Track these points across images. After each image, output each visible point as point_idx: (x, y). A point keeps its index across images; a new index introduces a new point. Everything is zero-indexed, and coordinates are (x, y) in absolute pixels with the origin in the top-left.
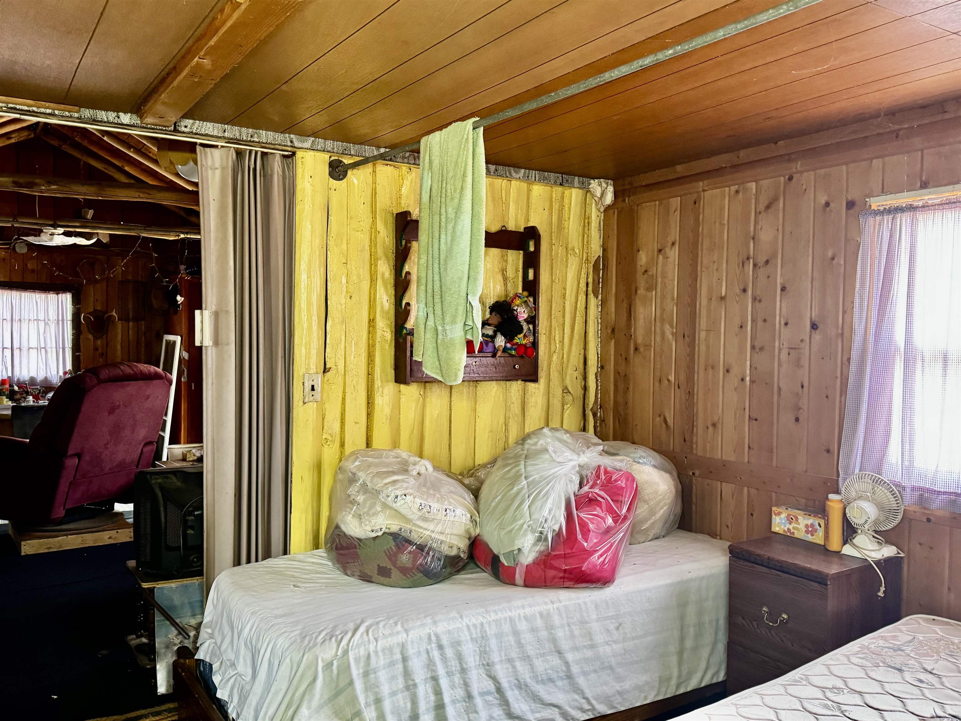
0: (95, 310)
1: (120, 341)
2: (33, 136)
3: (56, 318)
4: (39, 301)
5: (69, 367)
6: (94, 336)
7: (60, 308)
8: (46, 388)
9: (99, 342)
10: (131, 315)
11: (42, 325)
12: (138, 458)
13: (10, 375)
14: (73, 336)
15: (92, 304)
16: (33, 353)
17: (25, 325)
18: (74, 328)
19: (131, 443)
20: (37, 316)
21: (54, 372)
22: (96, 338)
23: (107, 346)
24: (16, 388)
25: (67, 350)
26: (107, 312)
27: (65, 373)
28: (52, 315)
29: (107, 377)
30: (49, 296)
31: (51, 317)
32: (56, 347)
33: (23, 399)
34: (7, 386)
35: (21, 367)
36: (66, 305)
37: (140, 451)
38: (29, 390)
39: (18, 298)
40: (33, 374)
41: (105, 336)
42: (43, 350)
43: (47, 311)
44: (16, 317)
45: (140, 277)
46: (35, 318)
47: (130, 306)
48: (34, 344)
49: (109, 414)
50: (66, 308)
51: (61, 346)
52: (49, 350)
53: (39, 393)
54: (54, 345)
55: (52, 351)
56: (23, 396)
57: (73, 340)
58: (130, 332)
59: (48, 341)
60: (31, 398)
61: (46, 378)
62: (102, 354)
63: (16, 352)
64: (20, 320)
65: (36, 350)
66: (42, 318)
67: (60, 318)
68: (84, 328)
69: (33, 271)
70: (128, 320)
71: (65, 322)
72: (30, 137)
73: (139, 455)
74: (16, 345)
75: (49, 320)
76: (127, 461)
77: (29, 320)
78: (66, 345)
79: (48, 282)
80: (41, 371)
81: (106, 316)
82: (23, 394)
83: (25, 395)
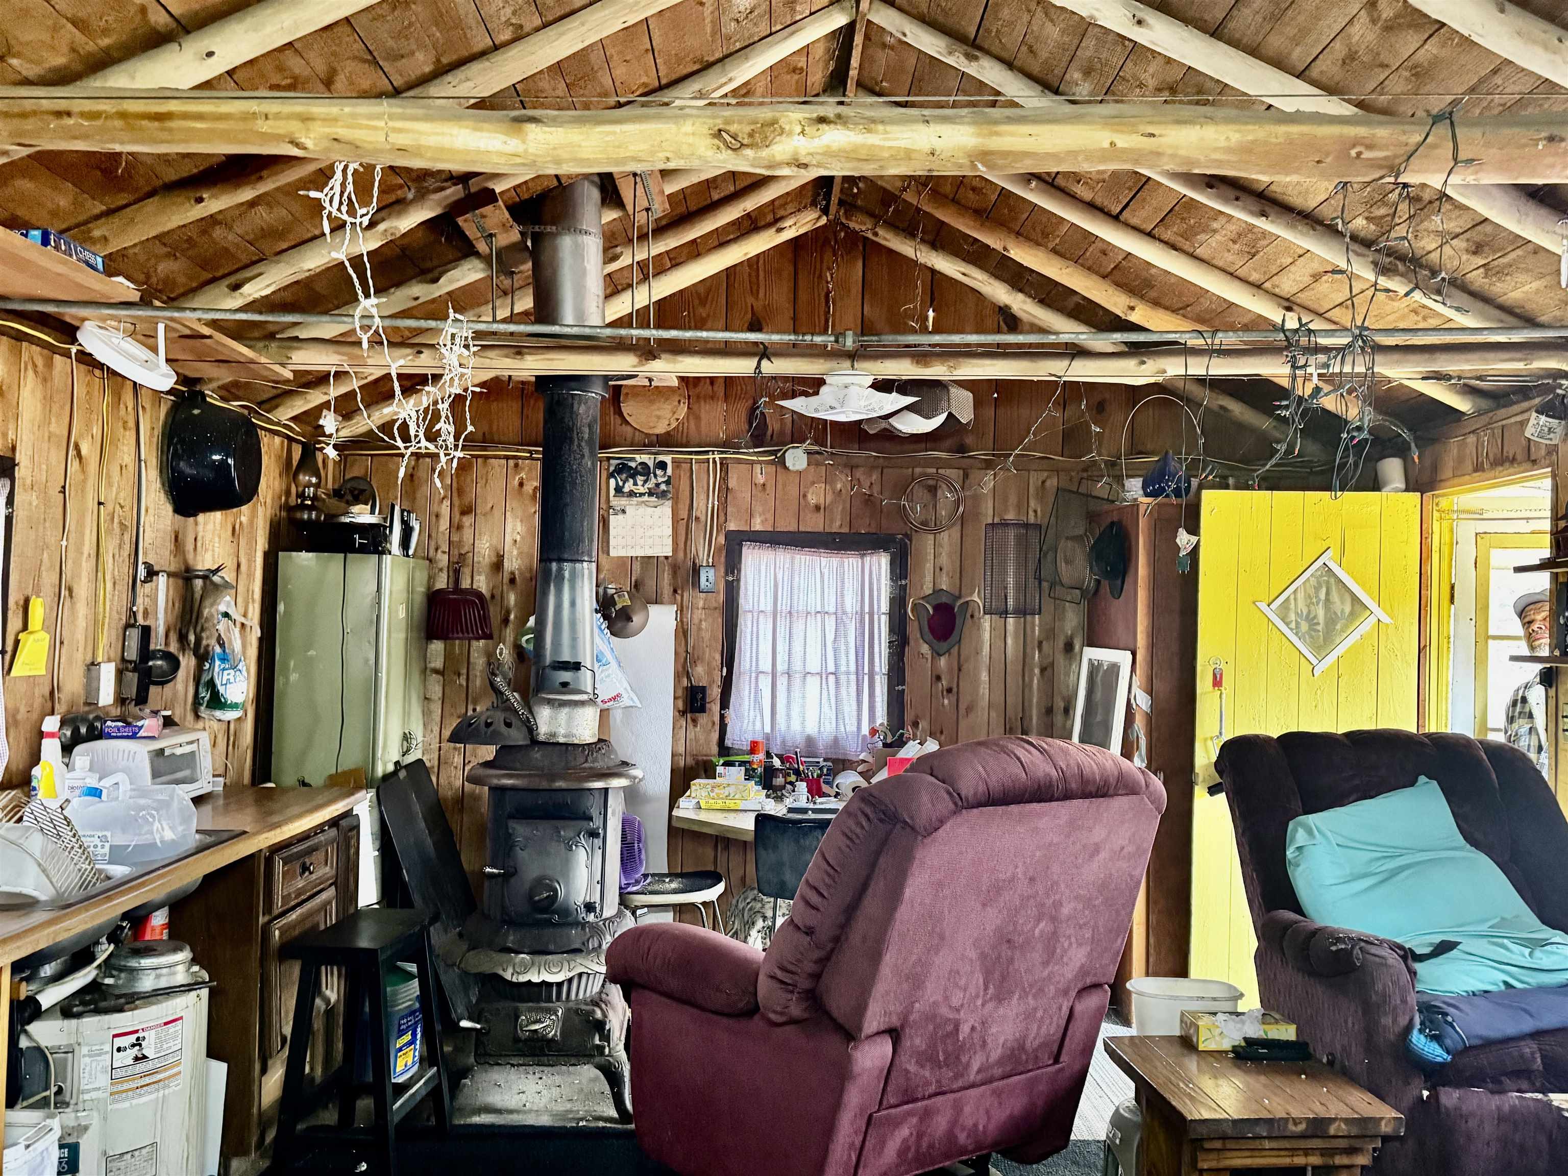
0: (937, 592)
1: (986, 660)
2: (824, 221)
3: (858, 609)
4: (826, 571)
5: (881, 718)
6: (932, 648)
7: (865, 589)
8: (835, 761)
9: (943, 662)
10: (1011, 602)
11: (830, 623)
12: (1060, 1034)
13: (768, 729)
14: (890, 647)
15: (929, 578)
16: (813, 683)
17: (799, 627)
18: (891, 631)
19: (1041, 990)
20: (823, 605)
21: (852, 728)
22: (937, 654)
23: (960, 670)
24: (777, 762)
25: (877, 678)
26: (960, 597)
27: (873, 732)
28: (851, 603)
29: (982, 788)
30: (846, 560)
31: (848, 609)
32: (857, 674)
33: (789, 787)
34: (760, 756)
35: (788, 716)
36: (879, 580)
37: (1065, 1011)
38: (801, 768)
39: (787, 566)
40: (811, 729)
41: (955, 650)
42: (832, 678)
43: (842, 593)
44: (783, 606)
45: (1031, 513)
46: (819, 609)
47: (1011, 580)
48: (814, 665)
49: (984, 905)
50: (879, 590)
51: (866, 670)
52: (843, 678)
53: (819, 776)
54: (853, 668)
55: (848, 681)
56: (789, 779)
57: (891, 655)
58: (1010, 641)
59: (843, 662)
60: (802, 786)
61: (836, 740)
62: (949, 691)
63: (782, 682)
64: (790, 612)
65: (818, 678)
66: (832, 609)
67: (867, 610)
68: (913, 630)
69: (817, 508)
70: (1004, 613)
71: (876, 617)
72: (819, 224)
73: (1063, 1023)
74: (781, 667)
75: (844, 613)
76: (1028, 1045)
77: (808, 613)
78: (877, 669)
79: (845, 530)
80: (827, 724)
81: (958, 604)
82: (789, 775)
83: (793, 778)
